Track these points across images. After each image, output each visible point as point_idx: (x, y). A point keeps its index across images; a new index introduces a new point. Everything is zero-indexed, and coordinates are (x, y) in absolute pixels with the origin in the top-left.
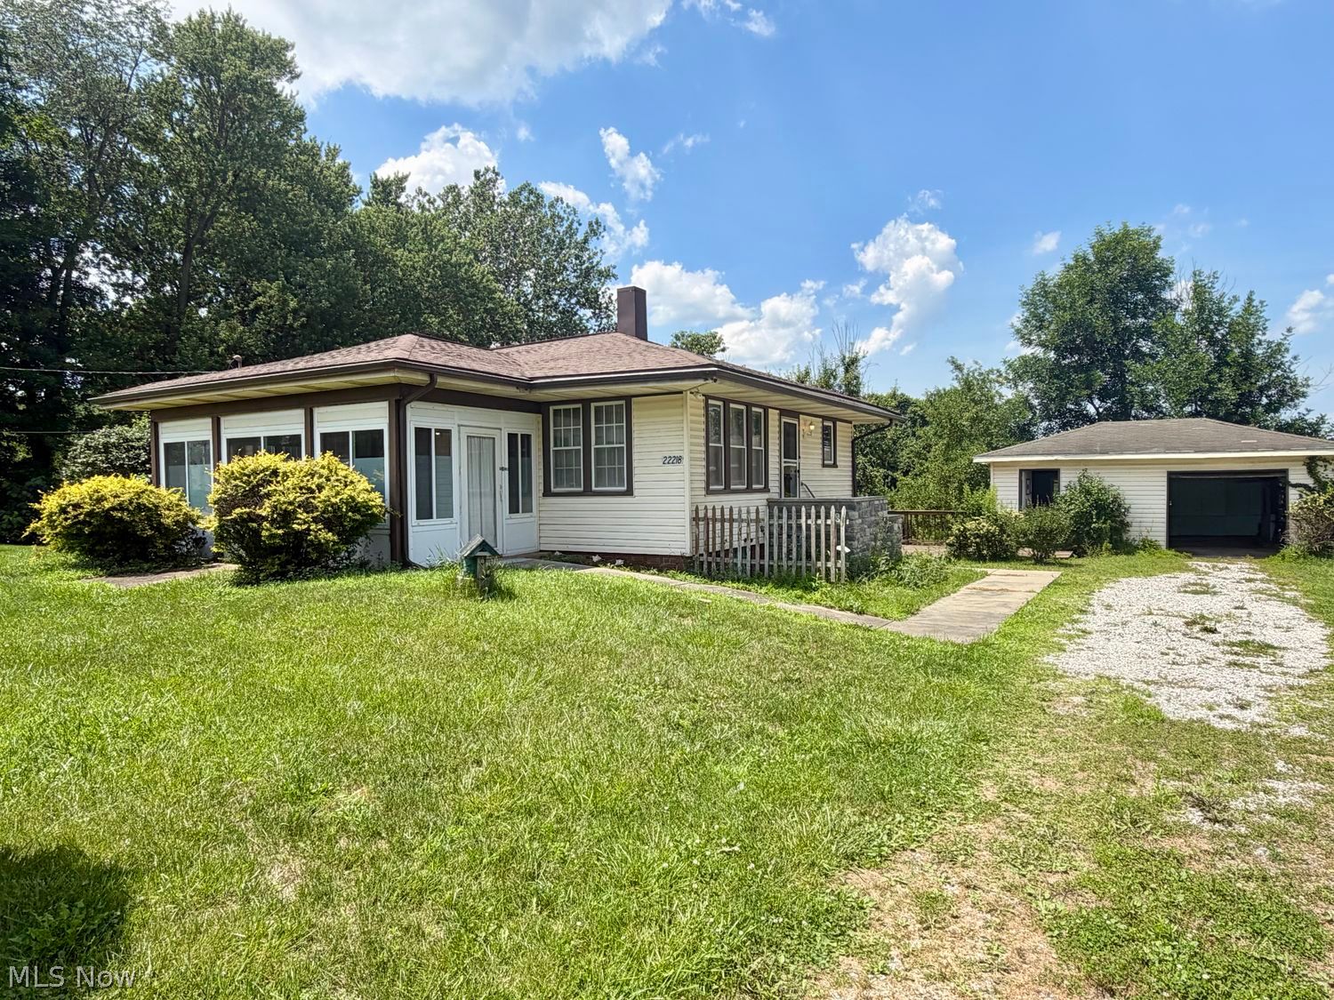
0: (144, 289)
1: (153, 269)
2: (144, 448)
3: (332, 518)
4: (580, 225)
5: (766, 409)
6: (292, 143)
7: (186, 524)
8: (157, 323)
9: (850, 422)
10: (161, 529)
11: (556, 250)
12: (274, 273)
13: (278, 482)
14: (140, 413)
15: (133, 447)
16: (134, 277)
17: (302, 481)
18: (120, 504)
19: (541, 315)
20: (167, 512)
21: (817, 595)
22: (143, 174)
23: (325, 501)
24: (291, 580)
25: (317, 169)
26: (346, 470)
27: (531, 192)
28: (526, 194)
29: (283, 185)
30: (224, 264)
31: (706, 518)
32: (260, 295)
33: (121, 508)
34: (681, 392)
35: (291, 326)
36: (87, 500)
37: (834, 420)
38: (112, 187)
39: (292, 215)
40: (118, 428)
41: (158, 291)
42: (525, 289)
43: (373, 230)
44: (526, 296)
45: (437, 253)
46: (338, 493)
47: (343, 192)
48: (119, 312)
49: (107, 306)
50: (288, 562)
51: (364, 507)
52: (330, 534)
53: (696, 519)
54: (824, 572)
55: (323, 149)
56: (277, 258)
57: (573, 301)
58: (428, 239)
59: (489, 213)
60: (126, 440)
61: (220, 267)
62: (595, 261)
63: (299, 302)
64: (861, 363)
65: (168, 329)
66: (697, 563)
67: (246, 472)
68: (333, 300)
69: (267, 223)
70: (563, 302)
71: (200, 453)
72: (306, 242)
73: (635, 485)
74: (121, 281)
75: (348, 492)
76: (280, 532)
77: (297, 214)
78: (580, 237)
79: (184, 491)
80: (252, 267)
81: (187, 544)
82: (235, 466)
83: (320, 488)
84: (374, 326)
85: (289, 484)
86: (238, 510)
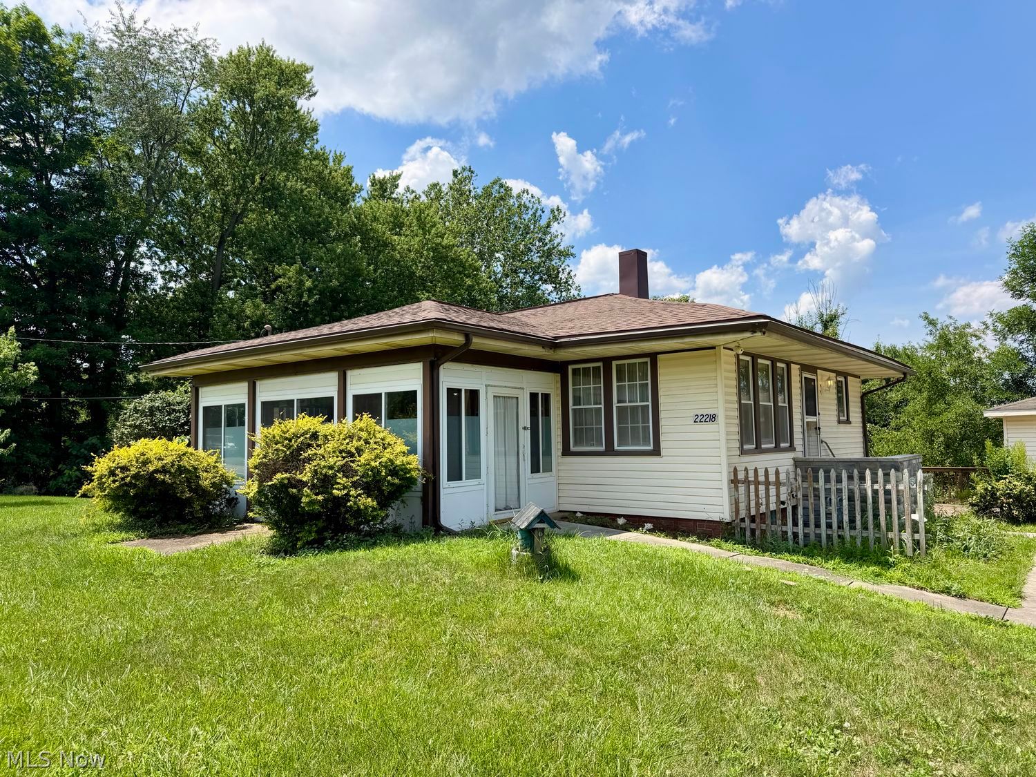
0: (186, 275)
1: (193, 258)
2: (183, 411)
3: (372, 485)
4: (543, 212)
5: (788, 364)
6: (306, 151)
7: (222, 487)
8: (195, 303)
9: (858, 377)
10: (200, 492)
11: (522, 235)
12: (292, 258)
13: (318, 446)
14: (185, 379)
15: (174, 410)
16: (178, 265)
17: (342, 444)
18: (163, 467)
19: (509, 290)
20: (205, 474)
21: (896, 573)
22: (189, 181)
23: (365, 465)
24: (330, 549)
25: (327, 172)
26: (382, 431)
27: (501, 186)
28: (497, 188)
29: (299, 185)
30: (251, 252)
31: (746, 482)
32: (280, 277)
33: (164, 470)
34: (714, 348)
35: (306, 303)
36: (134, 463)
37: (846, 375)
38: (165, 192)
39: (307, 210)
40: (162, 394)
41: (196, 277)
42: (495, 269)
43: (375, 219)
44: (495, 274)
45: (430, 237)
46: (377, 457)
47: (347, 190)
48: (166, 295)
49: (156, 291)
50: (325, 529)
51: (402, 470)
52: (369, 499)
53: (734, 482)
54: (898, 545)
55: (331, 156)
56: (295, 245)
57: (537, 277)
58: (422, 224)
59: (465, 205)
60: (169, 404)
61: (248, 254)
62: (556, 242)
63: (313, 282)
64: (841, 319)
65: (203, 308)
66: (737, 530)
67: (287, 435)
68: (342, 279)
69: (286, 217)
70: (528, 278)
71: (235, 416)
72: (318, 232)
73: (663, 445)
74: (167, 270)
75: (387, 455)
76: (320, 498)
77: (311, 208)
78: (543, 222)
79: (220, 453)
80: (275, 254)
81: (221, 504)
82: (276, 430)
83: (359, 451)
84: (375, 301)
85: (330, 446)
86: (279, 476)
